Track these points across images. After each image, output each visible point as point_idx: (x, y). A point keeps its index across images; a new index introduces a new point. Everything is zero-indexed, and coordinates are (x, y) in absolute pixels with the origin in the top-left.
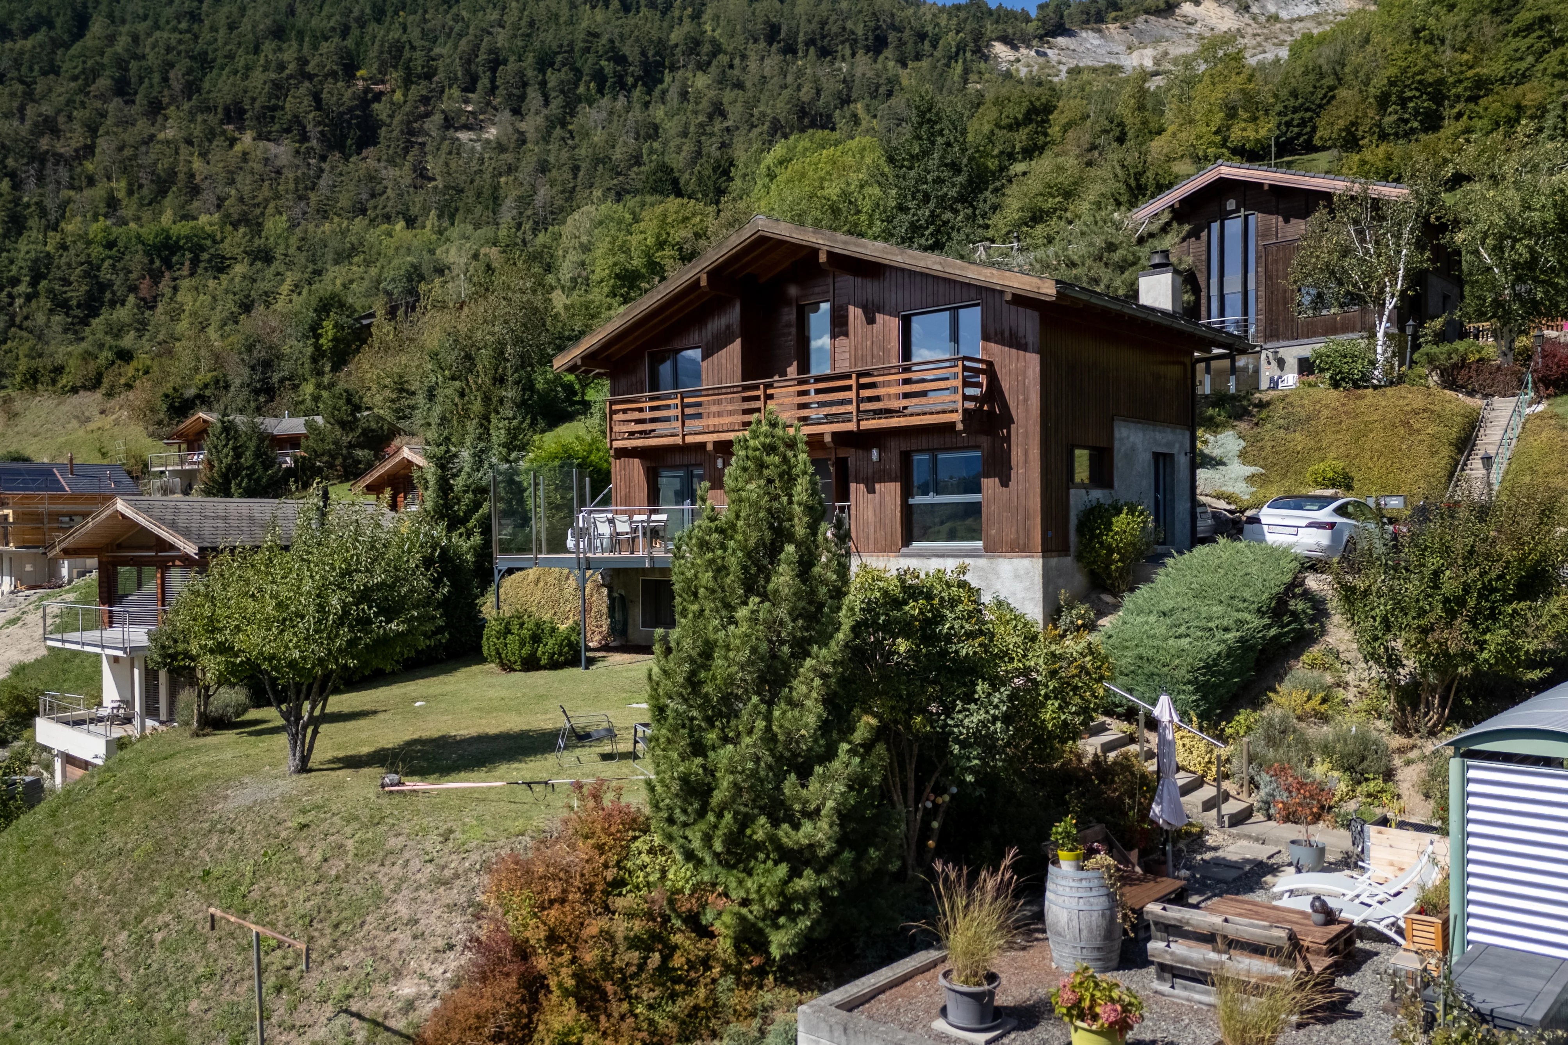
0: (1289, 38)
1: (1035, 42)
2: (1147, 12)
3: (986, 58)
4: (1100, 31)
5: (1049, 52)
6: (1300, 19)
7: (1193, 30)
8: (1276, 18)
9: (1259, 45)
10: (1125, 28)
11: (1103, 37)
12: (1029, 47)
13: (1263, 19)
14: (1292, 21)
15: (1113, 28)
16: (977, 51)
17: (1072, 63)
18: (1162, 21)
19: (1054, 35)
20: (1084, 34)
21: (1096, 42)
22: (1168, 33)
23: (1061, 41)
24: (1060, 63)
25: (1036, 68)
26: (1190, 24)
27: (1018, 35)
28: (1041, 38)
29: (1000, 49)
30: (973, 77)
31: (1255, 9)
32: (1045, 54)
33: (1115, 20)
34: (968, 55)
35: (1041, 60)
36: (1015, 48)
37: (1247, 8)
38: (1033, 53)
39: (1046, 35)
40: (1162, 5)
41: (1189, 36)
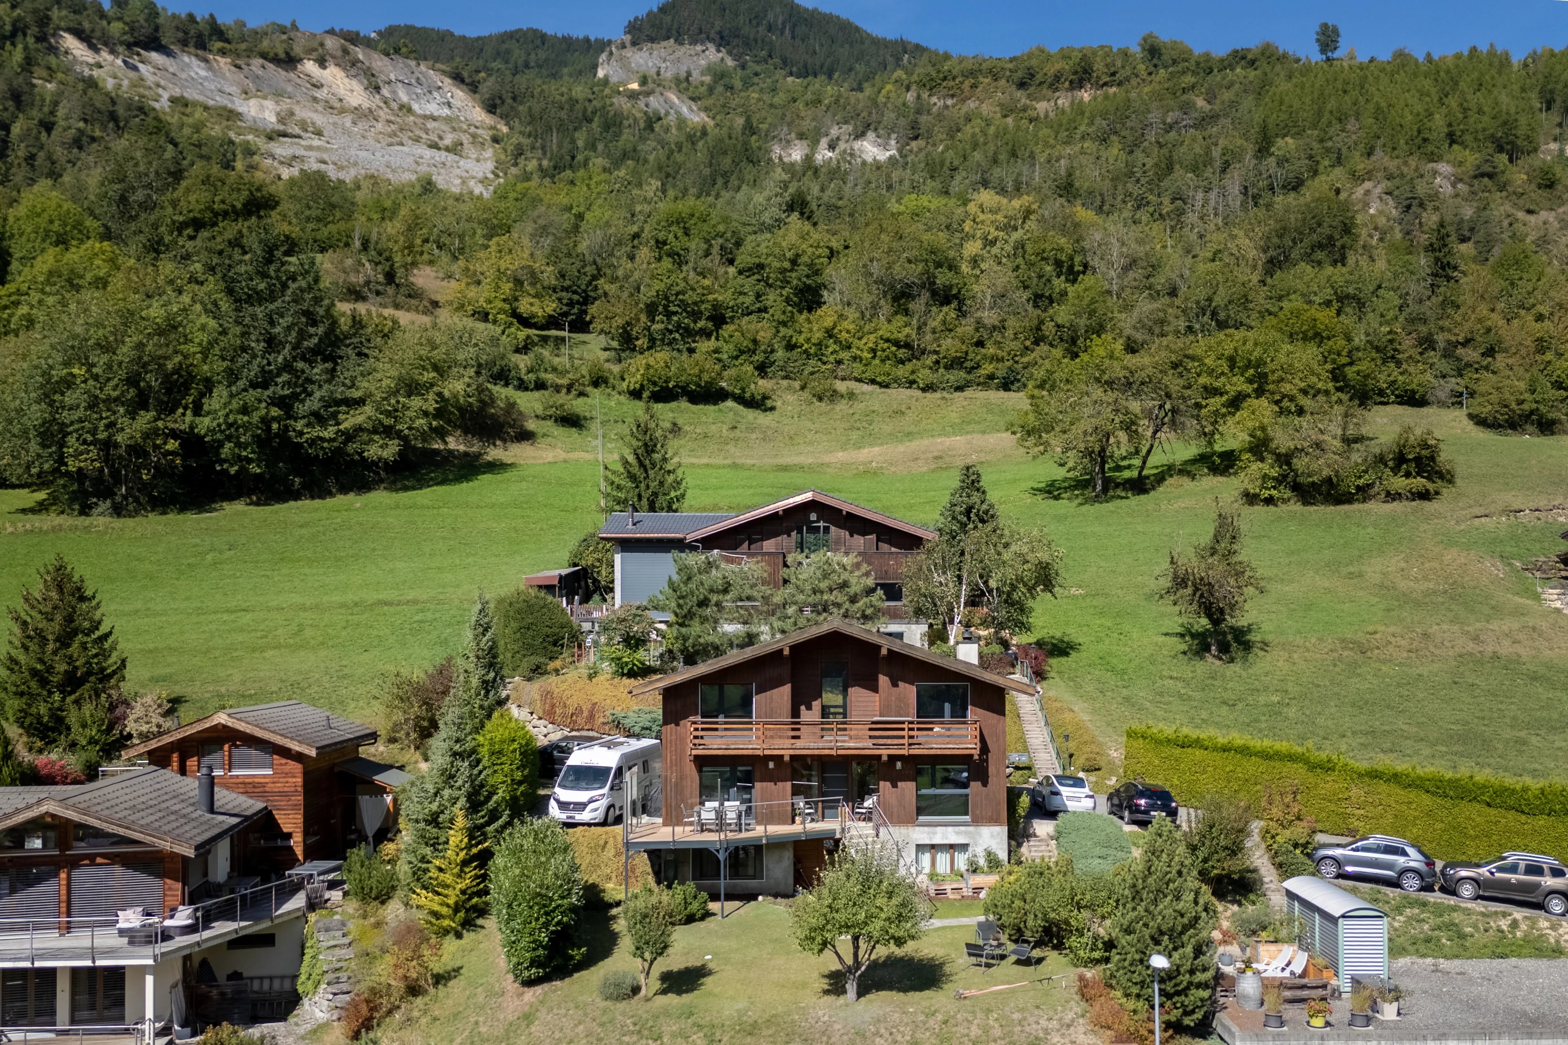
0: (424, 136)
1: (121, 49)
2: (264, 56)
3: (53, 50)
4: (206, 61)
5: (141, 66)
6: (434, 119)
7: (318, 94)
8: (406, 109)
9: (394, 134)
10: (238, 67)
11: (210, 69)
12: (112, 52)
13: (395, 106)
14: (426, 117)
15: (223, 62)
16: (41, 38)
17: (177, 92)
18: (283, 73)
19: (147, 48)
20: (186, 59)
21: (203, 73)
22: (290, 89)
23: (155, 56)
24: (158, 85)
25: (126, 83)
26: (314, 85)
27: (98, 34)
28: (129, 46)
29: (70, 42)
30: (38, 71)
31: (385, 91)
32: (135, 68)
33: (223, 52)
34: (31, 40)
35: (132, 74)
36: (93, 47)
37: (377, 89)
38: (119, 62)
39: (136, 44)
40: (282, 55)
41: (315, 99)
